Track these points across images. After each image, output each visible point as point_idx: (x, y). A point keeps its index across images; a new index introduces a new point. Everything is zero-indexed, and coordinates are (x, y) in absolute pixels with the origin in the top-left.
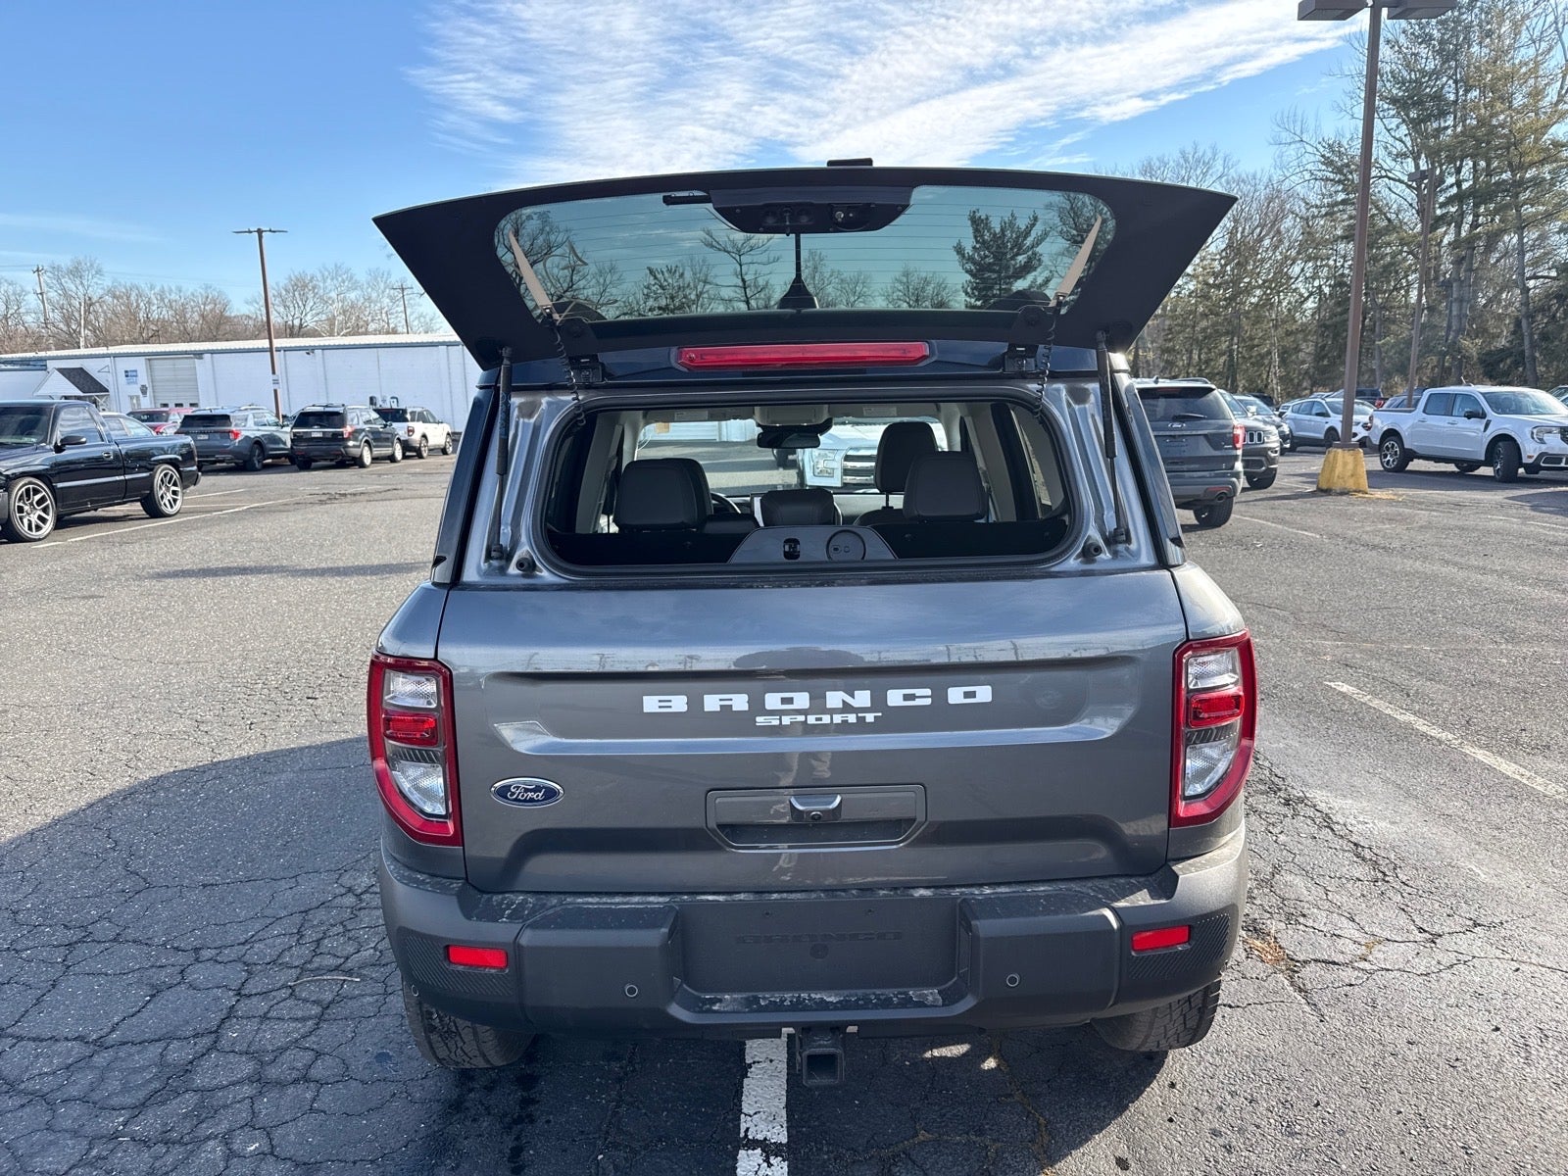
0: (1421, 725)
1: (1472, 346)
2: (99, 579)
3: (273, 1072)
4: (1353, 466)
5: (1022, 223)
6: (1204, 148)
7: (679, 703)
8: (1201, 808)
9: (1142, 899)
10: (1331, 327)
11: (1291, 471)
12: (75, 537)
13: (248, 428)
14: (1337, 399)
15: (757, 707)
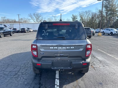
0: (104, 52)
1: (110, 25)
2: (7, 40)
3: (23, 74)
4: (100, 34)
5: (76, 15)
6: (90, 10)
7: (53, 48)
8: (88, 56)
9: (84, 61)
10: (99, 24)
11: (96, 34)
12: (5, 37)
13: (18, 29)
14: (99, 29)
15: (58, 48)
